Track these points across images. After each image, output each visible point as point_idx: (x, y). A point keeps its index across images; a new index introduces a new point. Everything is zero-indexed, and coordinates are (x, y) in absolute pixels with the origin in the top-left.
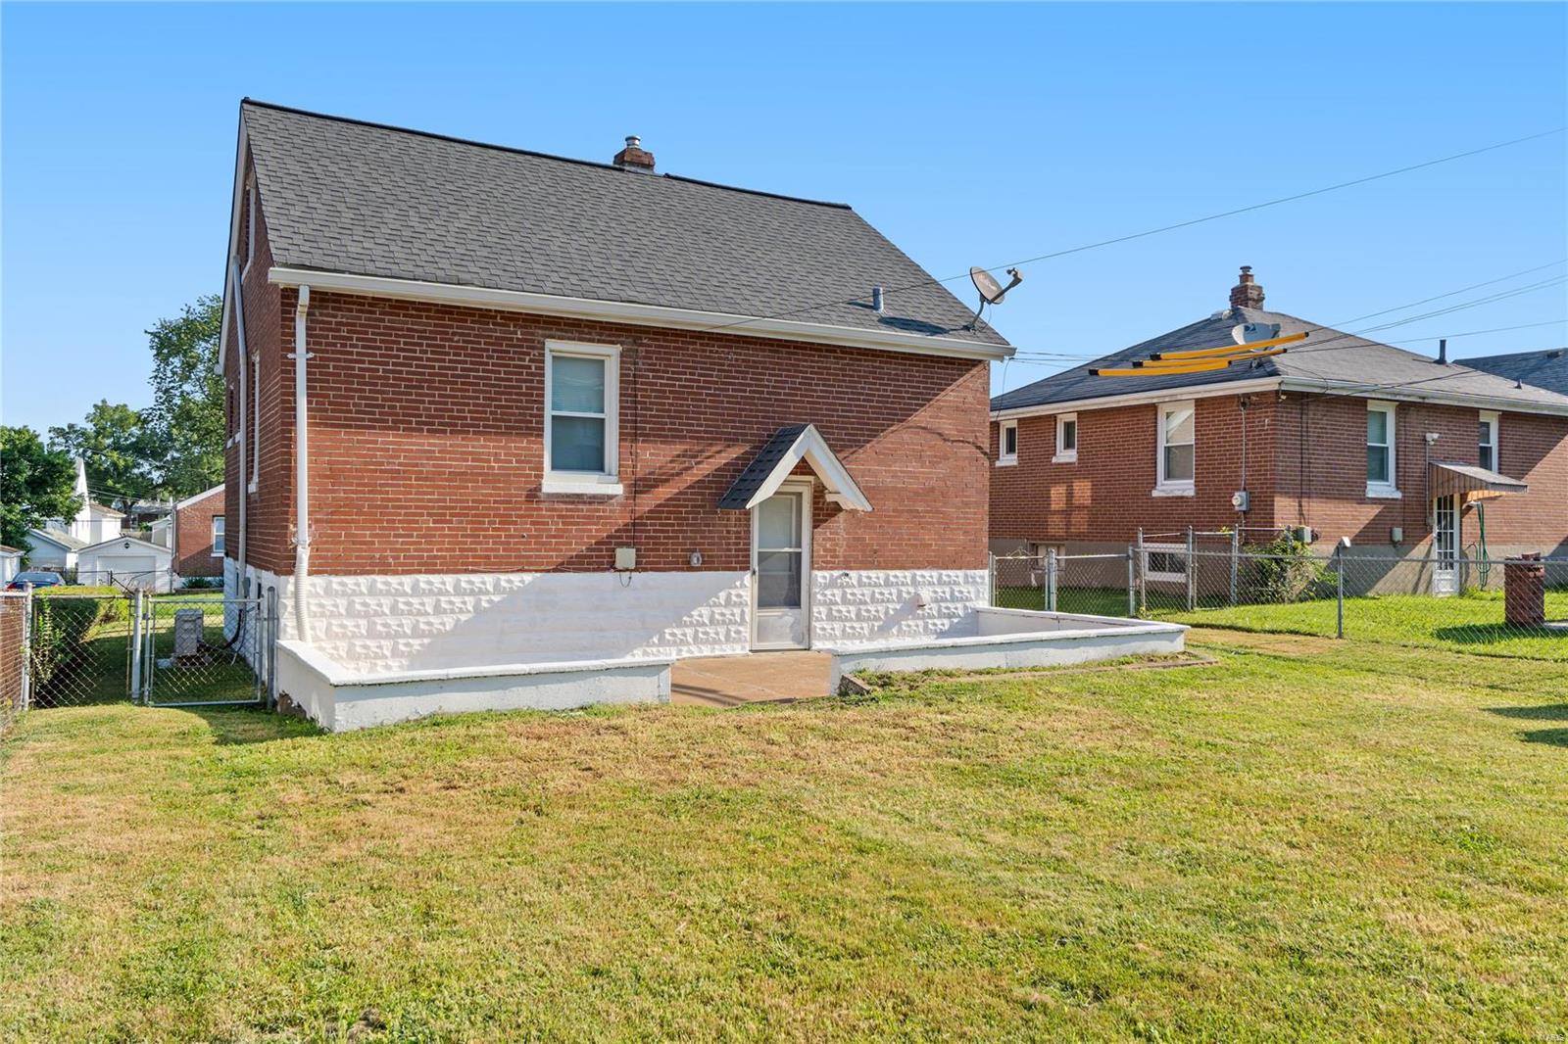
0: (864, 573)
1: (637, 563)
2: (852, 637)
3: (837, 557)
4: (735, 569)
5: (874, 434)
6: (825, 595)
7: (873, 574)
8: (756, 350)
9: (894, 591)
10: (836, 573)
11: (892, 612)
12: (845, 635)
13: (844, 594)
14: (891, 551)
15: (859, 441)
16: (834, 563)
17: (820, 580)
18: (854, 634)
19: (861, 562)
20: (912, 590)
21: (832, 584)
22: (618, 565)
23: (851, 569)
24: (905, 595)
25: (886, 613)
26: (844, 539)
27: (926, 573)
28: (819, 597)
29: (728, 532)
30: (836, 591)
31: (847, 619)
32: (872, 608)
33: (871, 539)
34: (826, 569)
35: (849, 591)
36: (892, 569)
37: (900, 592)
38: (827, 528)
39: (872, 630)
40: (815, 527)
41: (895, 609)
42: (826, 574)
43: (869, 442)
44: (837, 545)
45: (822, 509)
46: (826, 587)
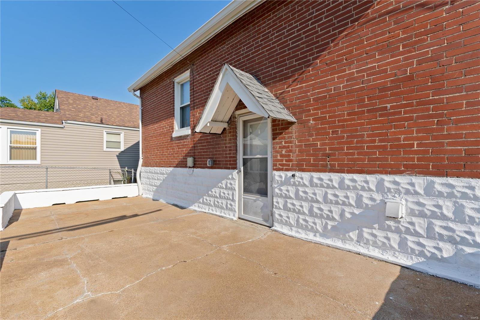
0: (316, 175)
1: (194, 164)
2: (306, 228)
3: (291, 161)
4: (229, 168)
5: (324, 47)
6: (281, 190)
7: (325, 176)
8: (236, 36)
9: (352, 195)
10: (290, 174)
11: (348, 215)
12: (298, 225)
13: (297, 191)
14: (347, 154)
15: (309, 60)
16: (289, 165)
17: (277, 178)
18: (306, 226)
19: (313, 165)
20: (378, 197)
21: (286, 182)
22: (188, 165)
23: (303, 170)
24: (366, 201)
25: (342, 215)
26: (297, 146)
27: (403, 180)
28: (277, 190)
29: (226, 147)
30: (290, 188)
31: (299, 212)
32: (325, 208)
33: (322, 145)
34: (281, 170)
35: (301, 189)
36: (349, 172)
37: (359, 199)
38: (284, 138)
39: (325, 227)
40: (274, 139)
41: (352, 214)
42: (283, 174)
43: (317, 58)
44: (291, 151)
45: (278, 125)
46: (282, 184)
